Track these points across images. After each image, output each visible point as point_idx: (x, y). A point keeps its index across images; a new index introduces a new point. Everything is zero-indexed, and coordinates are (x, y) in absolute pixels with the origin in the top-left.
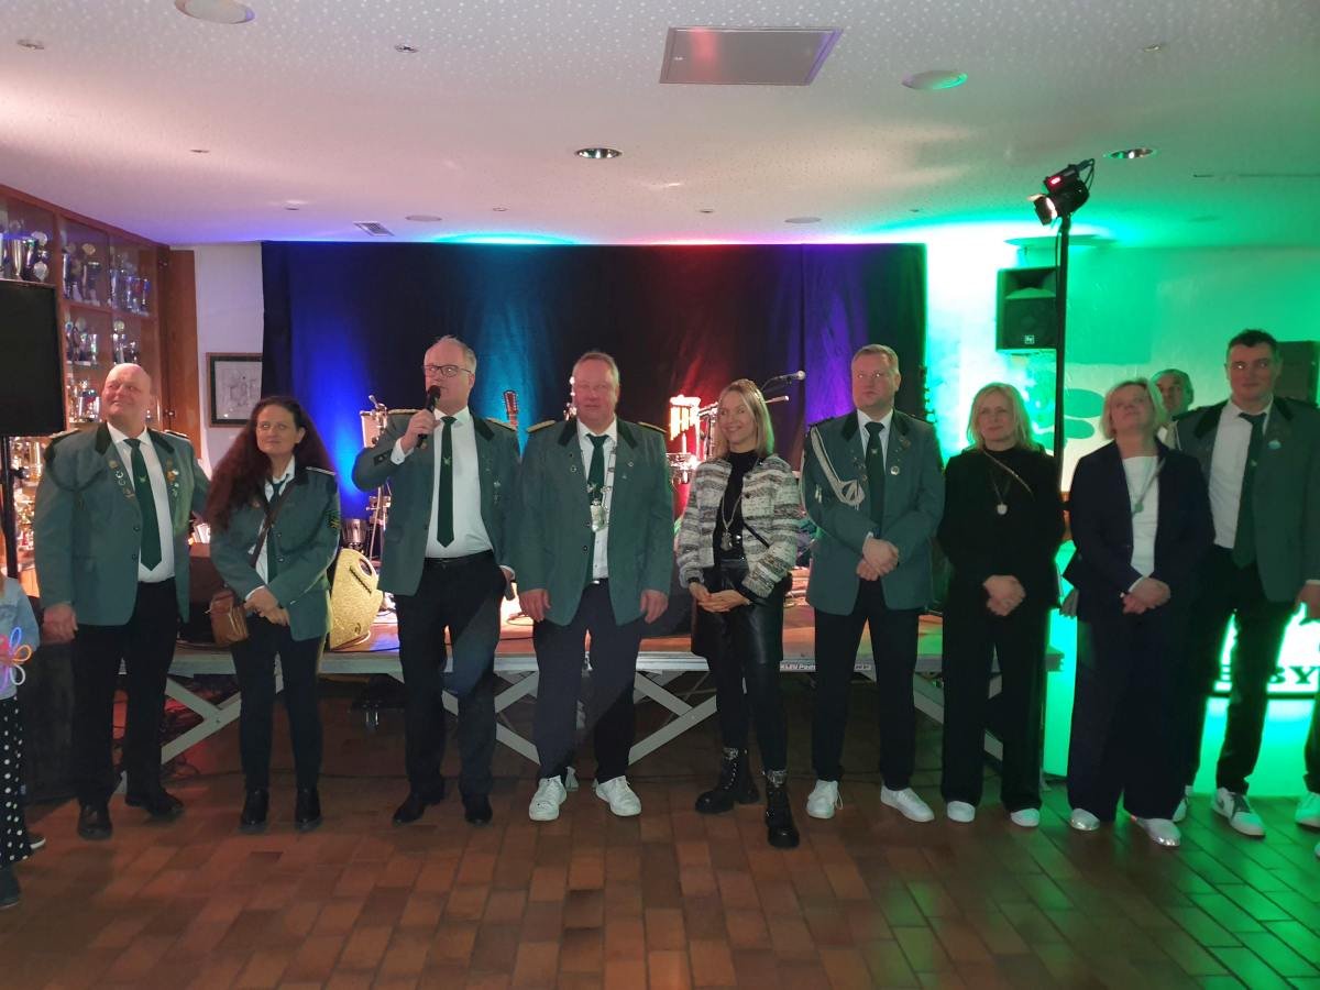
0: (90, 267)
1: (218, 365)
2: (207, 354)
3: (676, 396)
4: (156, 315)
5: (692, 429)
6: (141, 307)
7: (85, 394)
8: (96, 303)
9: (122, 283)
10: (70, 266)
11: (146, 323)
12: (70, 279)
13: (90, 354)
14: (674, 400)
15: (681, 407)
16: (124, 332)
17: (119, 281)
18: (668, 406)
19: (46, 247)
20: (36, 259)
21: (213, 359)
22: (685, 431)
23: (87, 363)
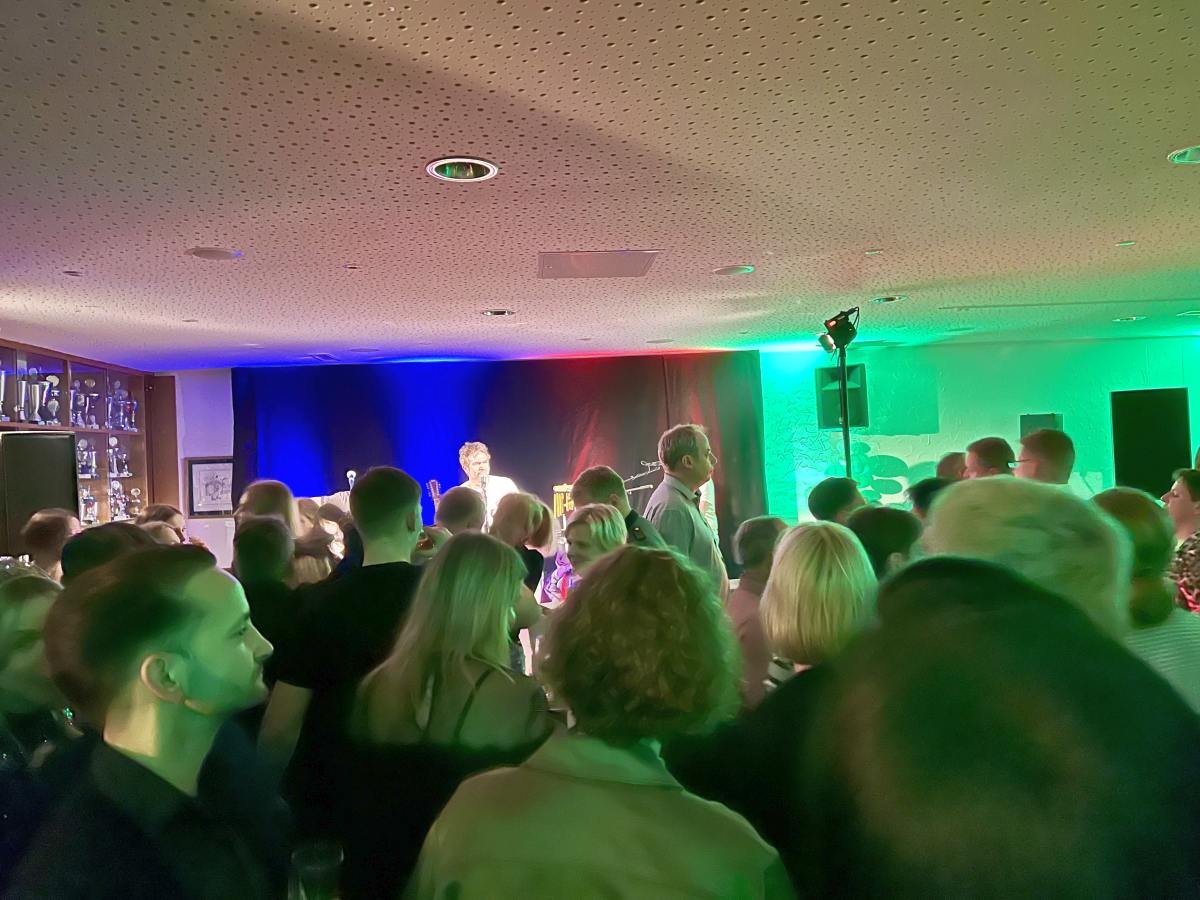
0: (91, 398)
1: (194, 467)
2: (185, 459)
4: (144, 431)
6: (131, 423)
7: (85, 501)
8: (96, 427)
9: (116, 408)
10: (76, 399)
11: (134, 437)
12: (76, 408)
13: (90, 467)
14: (557, 488)
16: (117, 446)
17: (113, 405)
19: (57, 387)
20: (49, 397)
21: (191, 462)
23: (88, 476)
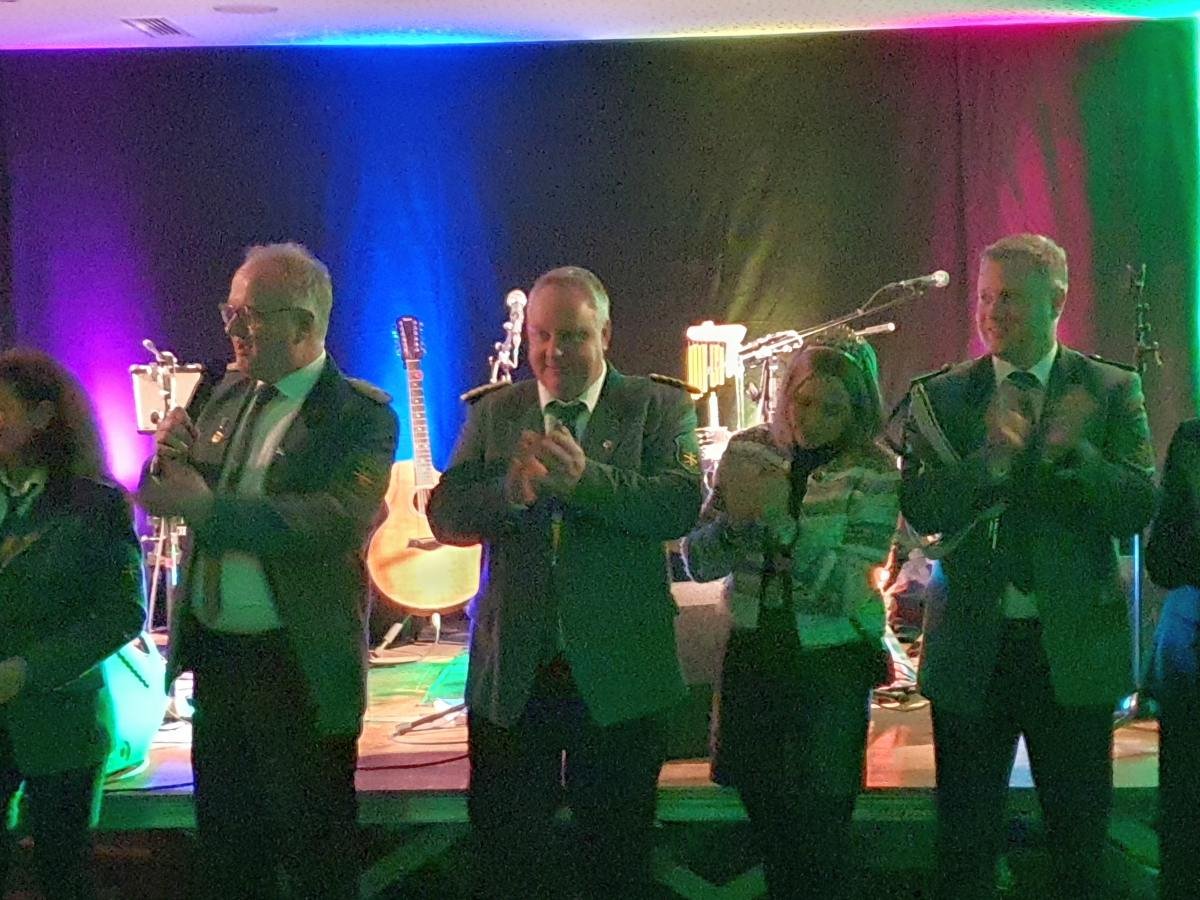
3: (696, 322)
5: (730, 383)
14: (692, 333)
15: (709, 344)
18: (684, 343)
22: (715, 389)
